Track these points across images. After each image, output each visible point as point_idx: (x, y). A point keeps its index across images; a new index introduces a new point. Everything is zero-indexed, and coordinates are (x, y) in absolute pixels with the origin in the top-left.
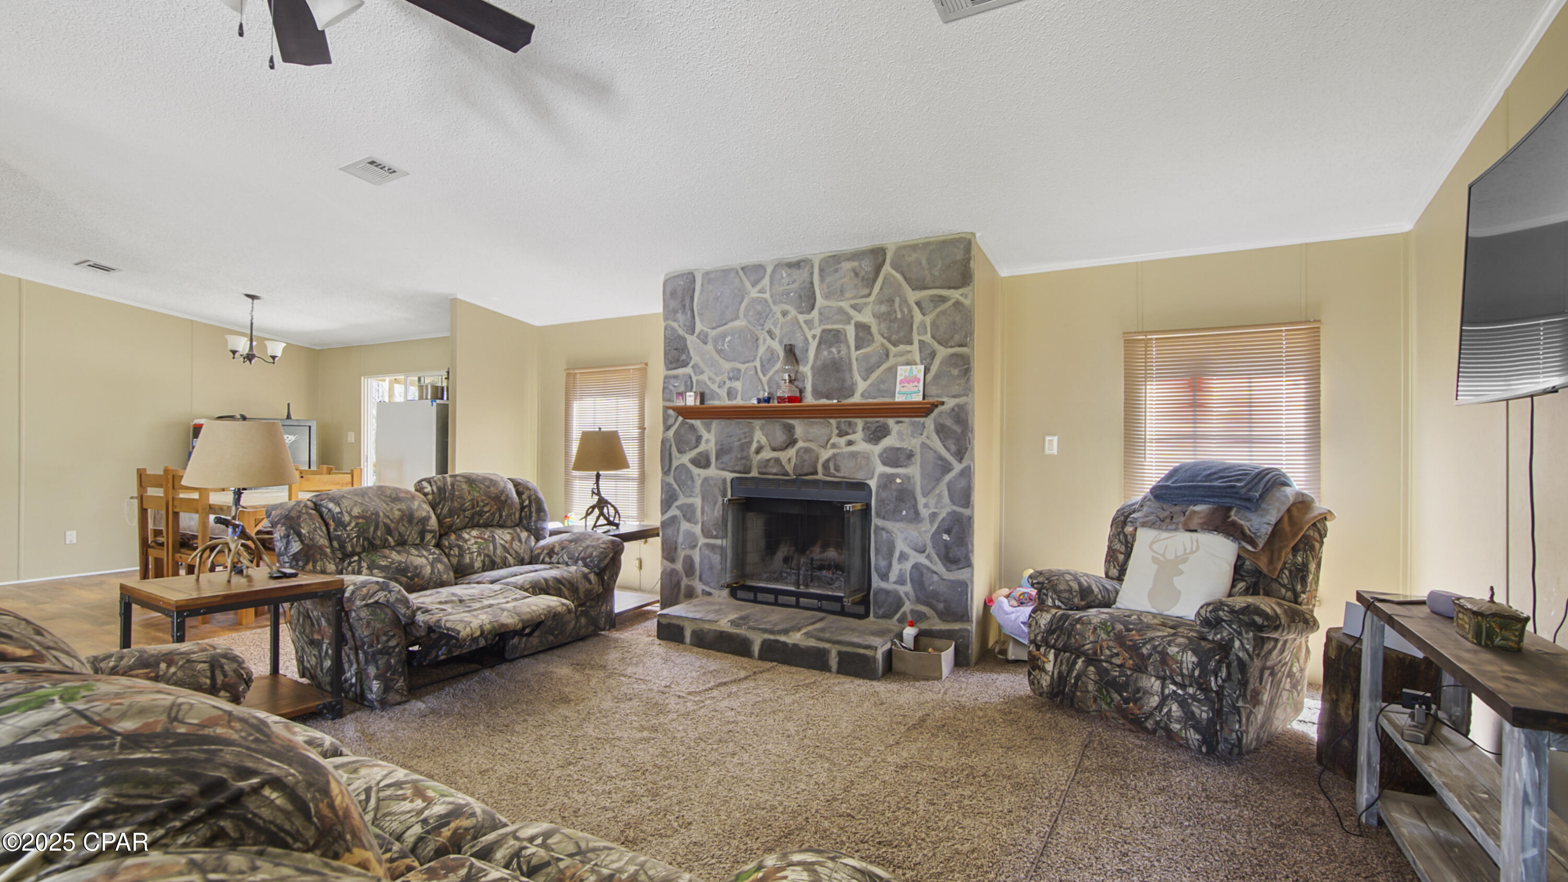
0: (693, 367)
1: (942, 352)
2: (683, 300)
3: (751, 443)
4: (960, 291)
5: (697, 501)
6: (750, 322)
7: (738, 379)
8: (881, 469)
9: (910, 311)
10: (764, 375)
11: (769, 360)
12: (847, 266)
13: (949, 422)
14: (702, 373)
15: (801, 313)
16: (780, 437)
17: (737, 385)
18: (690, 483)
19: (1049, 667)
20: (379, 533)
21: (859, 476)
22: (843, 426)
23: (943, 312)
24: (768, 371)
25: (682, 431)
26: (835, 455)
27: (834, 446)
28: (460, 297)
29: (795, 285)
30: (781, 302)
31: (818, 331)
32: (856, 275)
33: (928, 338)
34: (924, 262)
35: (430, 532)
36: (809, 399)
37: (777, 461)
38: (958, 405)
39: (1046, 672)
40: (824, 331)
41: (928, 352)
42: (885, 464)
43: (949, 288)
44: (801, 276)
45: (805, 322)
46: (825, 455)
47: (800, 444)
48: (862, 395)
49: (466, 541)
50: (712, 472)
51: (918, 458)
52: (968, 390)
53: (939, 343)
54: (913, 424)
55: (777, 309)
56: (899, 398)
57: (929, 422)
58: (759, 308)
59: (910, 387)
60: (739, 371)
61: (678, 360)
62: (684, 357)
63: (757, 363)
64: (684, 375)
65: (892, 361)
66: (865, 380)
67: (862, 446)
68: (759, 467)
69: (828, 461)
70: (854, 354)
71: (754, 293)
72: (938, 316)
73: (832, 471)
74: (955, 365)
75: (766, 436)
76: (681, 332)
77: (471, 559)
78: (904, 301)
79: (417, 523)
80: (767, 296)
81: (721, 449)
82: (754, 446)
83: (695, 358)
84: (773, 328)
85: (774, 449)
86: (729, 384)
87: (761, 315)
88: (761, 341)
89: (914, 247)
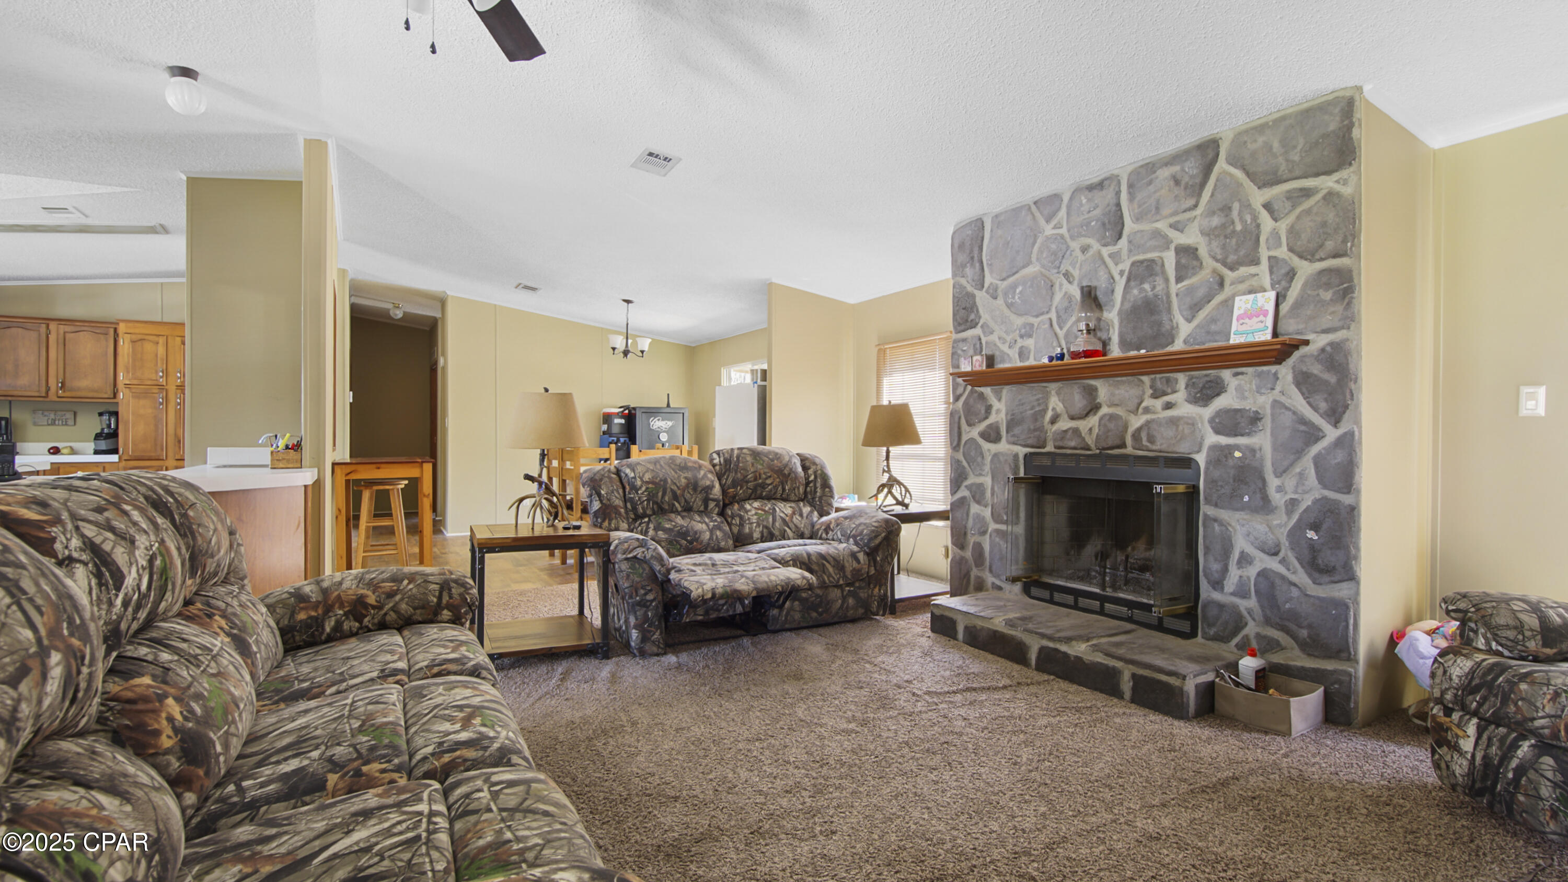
0: (982, 327)
1: (1306, 269)
2: (971, 251)
3: (1045, 411)
4: (1336, 176)
5: (987, 481)
6: (1043, 266)
7: (1030, 336)
8: (1212, 439)
9: (1255, 218)
10: (1061, 328)
11: (1066, 309)
12: (1164, 173)
13: (1316, 369)
14: (992, 333)
15: (1105, 245)
16: (1079, 402)
17: (1030, 343)
18: (979, 459)
19: (1467, 745)
20: (667, 498)
21: (1183, 449)
22: (1159, 384)
23: (1308, 212)
24: (1065, 322)
25: (971, 401)
26: (1148, 423)
27: (1147, 410)
28: (775, 280)
29: (1097, 212)
30: (1080, 235)
31: (1126, 266)
32: (1177, 182)
33: (1282, 252)
34: (1276, 145)
35: (713, 500)
36: (1115, 351)
37: (1076, 431)
38: (1331, 344)
39: (1462, 754)
40: (1133, 264)
41: (1283, 271)
42: (1217, 432)
43: (1317, 175)
44: (1105, 198)
45: (1110, 256)
46: (1136, 422)
47: (1104, 410)
48: (1185, 342)
49: (747, 511)
50: (1003, 447)
51: (1267, 422)
52: (1349, 319)
53: (1301, 257)
54: (1259, 375)
55: (1075, 245)
56: (1234, 340)
57: (1285, 371)
58: (1054, 246)
59: (1253, 323)
60: (1032, 325)
61: (967, 321)
62: (972, 316)
63: (1053, 315)
64: (973, 337)
65: (1228, 290)
66: (1189, 321)
67: (1186, 410)
68: (1055, 440)
69: (1139, 430)
70: (1174, 288)
71: (1049, 230)
72: (1298, 218)
73: (1145, 443)
74: (1327, 286)
75: (1063, 402)
76: (970, 289)
77: (750, 529)
78: (1247, 206)
79: (701, 492)
80: (1064, 231)
81: (1012, 420)
82: (1049, 414)
83: (985, 317)
84: (1070, 269)
85: (1072, 418)
86: (1021, 342)
87: (1058, 256)
88: (1057, 287)
89: (1261, 129)
